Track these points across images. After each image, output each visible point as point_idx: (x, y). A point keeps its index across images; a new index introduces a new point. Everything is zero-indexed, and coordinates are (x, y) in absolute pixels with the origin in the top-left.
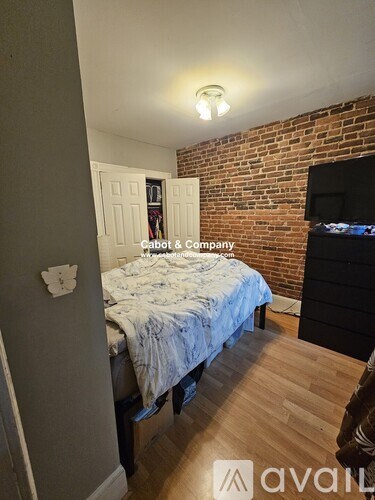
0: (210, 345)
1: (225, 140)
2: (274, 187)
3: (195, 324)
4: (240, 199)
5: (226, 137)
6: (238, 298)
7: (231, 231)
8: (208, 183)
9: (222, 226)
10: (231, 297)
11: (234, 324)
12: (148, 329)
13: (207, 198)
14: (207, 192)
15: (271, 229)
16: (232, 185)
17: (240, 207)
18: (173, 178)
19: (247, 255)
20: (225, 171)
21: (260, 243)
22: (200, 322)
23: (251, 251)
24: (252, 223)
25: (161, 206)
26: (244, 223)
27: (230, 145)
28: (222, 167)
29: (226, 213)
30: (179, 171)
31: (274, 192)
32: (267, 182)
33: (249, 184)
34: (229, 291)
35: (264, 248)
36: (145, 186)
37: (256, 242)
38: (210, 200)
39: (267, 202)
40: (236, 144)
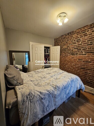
0: (55, 105)
1: (68, 34)
2: (85, 47)
3: (49, 96)
4: (73, 52)
5: (69, 33)
6: (68, 86)
7: (69, 62)
8: (63, 47)
9: (67, 60)
10: (66, 86)
11: (66, 96)
12: (27, 98)
13: (62, 52)
14: (62, 50)
15: (84, 62)
16: (70, 48)
17: (72, 54)
18: (53, 46)
19: (74, 70)
20: (68, 44)
21: (79, 66)
22: (51, 96)
23: (76, 69)
24: (77, 60)
25: (49, 54)
26: (74, 60)
27: (70, 35)
28: (67, 42)
29: (68, 56)
30: (55, 44)
31: (85, 49)
32: (83, 46)
33: (76, 47)
34: (65, 83)
35: (81, 68)
36: (44, 49)
37: (78, 66)
38: (63, 53)
39: (83, 53)
40: (72, 35)
